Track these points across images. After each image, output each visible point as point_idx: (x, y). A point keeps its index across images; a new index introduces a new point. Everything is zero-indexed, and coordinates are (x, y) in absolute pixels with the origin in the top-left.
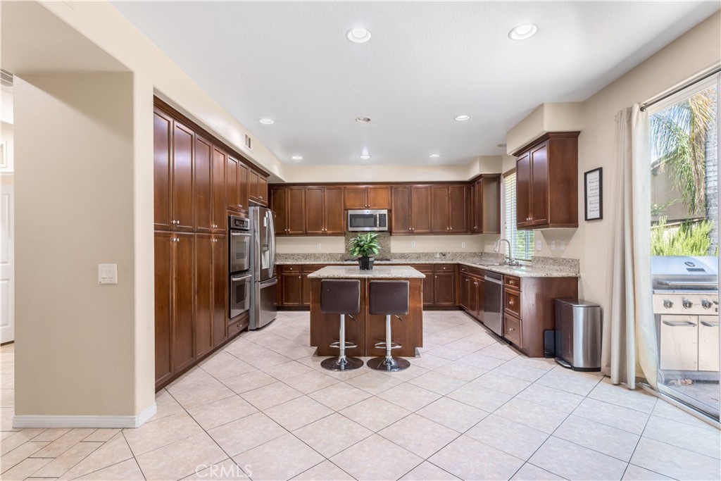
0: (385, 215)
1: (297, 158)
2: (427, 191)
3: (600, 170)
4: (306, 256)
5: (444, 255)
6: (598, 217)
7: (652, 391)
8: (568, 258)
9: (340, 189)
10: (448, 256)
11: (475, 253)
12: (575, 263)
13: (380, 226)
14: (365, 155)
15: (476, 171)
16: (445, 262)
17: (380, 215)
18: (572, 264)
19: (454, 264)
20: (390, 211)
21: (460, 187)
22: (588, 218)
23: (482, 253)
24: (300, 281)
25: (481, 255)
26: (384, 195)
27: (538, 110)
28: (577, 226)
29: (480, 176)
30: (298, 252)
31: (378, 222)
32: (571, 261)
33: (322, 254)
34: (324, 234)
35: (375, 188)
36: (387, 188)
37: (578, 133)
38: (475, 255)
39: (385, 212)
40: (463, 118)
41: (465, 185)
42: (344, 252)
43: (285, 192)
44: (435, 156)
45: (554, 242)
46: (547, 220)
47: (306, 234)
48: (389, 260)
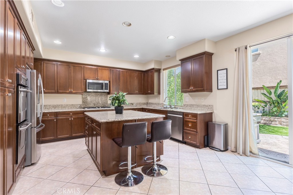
0: (107, 84)
1: (58, 42)
2: (127, 73)
3: (227, 69)
4: (55, 107)
5: (133, 104)
6: (226, 88)
7: (254, 155)
8: (207, 105)
9: (81, 67)
10: (134, 105)
11: (145, 103)
12: (211, 107)
13: (105, 89)
14: (103, 50)
15: (152, 66)
16: (137, 108)
17: (105, 83)
18: (209, 107)
19: (141, 108)
20: (110, 82)
21: (140, 73)
22: (219, 88)
23: (147, 103)
24: (55, 122)
25: (147, 104)
26: (106, 73)
27: (201, 41)
28: (212, 92)
29: (153, 69)
30: (49, 104)
31: (104, 88)
32: (208, 106)
33: (67, 105)
34: (71, 93)
35: (102, 69)
36: (108, 70)
37: (213, 54)
38: (144, 104)
39: (107, 82)
40: (171, 37)
41: (143, 73)
42: (82, 104)
43: (41, 65)
44: (136, 56)
45: (197, 98)
46: (204, 89)
47: (58, 92)
48: (110, 107)
